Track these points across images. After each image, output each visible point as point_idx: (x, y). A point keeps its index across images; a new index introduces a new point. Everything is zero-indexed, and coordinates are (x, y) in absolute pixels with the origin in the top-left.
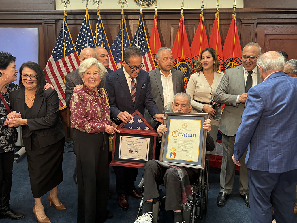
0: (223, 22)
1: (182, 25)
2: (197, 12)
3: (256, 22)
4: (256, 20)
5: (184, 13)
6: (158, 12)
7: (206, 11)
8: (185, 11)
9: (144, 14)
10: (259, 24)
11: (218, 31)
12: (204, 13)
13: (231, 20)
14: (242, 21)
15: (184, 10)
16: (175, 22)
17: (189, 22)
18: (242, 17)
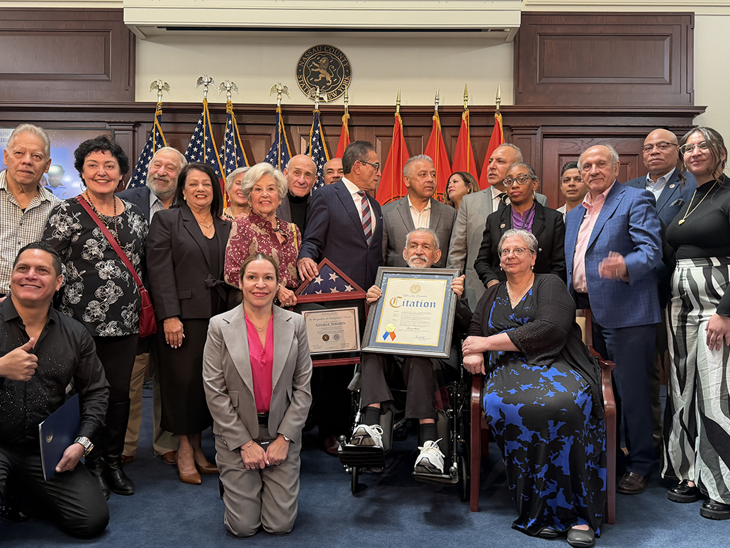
0: (477, 132)
1: (398, 136)
2: (426, 113)
3: (539, 131)
4: (539, 127)
5: (401, 113)
6: (351, 110)
7: (445, 110)
8: (404, 110)
9: (323, 114)
10: (546, 136)
11: (468, 147)
12: (441, 114)
13: (492, 128)
14: (512, 130)
15: (401, 107)
16: (383, 131)
17: (411, 132)
18: (513, 122)
